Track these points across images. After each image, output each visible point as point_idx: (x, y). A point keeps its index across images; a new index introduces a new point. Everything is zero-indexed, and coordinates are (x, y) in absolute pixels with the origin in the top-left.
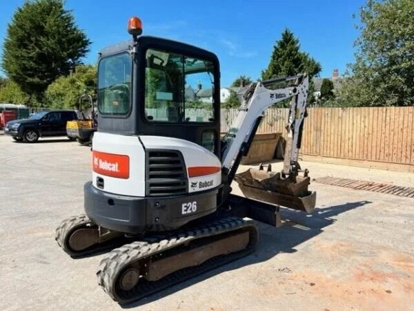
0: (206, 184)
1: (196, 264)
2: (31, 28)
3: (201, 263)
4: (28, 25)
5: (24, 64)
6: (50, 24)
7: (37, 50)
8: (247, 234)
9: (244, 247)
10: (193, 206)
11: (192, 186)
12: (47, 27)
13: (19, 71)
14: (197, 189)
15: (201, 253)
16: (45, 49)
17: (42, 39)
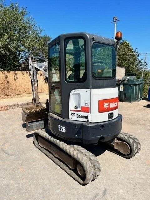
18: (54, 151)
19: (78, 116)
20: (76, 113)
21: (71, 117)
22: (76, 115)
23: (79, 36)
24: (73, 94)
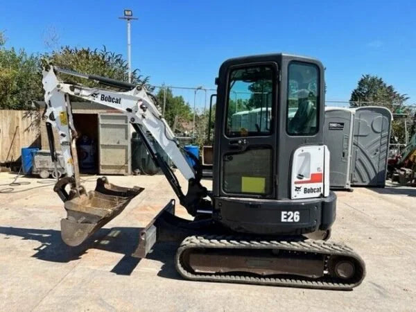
18: (257, 267)
19: (306, 191)
20: (304, 186)
21: (294, 193)
22: (302, 189)
23: (312, 62)
24: (300, 155)
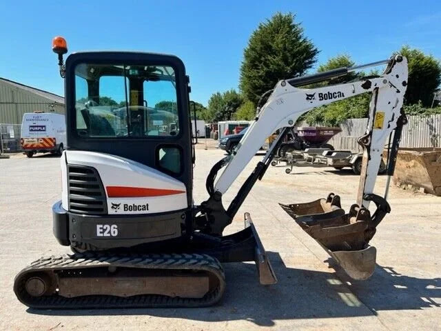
0: (135, 207)
1: (121, 295)
2: (261, 48)
3: (128, 296)
4: (259, 46)
5: (255, 84)
6: (277, 43)
7: (265, 69)
8: (205, 280)
9: (202, 296)
10: (113, 230)
11: (112, 207)
12: (274, 46)
13: (251, 90)
14: (121, 211)
15: (128, 284)
16: (271, 67)
17: (269, 58)
